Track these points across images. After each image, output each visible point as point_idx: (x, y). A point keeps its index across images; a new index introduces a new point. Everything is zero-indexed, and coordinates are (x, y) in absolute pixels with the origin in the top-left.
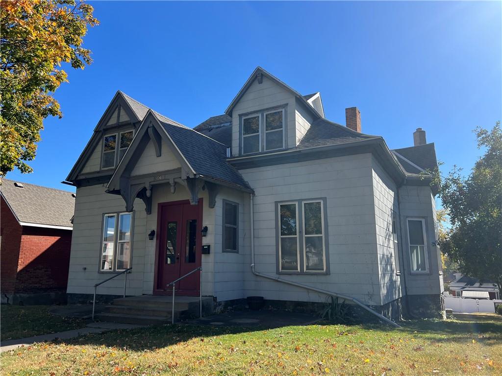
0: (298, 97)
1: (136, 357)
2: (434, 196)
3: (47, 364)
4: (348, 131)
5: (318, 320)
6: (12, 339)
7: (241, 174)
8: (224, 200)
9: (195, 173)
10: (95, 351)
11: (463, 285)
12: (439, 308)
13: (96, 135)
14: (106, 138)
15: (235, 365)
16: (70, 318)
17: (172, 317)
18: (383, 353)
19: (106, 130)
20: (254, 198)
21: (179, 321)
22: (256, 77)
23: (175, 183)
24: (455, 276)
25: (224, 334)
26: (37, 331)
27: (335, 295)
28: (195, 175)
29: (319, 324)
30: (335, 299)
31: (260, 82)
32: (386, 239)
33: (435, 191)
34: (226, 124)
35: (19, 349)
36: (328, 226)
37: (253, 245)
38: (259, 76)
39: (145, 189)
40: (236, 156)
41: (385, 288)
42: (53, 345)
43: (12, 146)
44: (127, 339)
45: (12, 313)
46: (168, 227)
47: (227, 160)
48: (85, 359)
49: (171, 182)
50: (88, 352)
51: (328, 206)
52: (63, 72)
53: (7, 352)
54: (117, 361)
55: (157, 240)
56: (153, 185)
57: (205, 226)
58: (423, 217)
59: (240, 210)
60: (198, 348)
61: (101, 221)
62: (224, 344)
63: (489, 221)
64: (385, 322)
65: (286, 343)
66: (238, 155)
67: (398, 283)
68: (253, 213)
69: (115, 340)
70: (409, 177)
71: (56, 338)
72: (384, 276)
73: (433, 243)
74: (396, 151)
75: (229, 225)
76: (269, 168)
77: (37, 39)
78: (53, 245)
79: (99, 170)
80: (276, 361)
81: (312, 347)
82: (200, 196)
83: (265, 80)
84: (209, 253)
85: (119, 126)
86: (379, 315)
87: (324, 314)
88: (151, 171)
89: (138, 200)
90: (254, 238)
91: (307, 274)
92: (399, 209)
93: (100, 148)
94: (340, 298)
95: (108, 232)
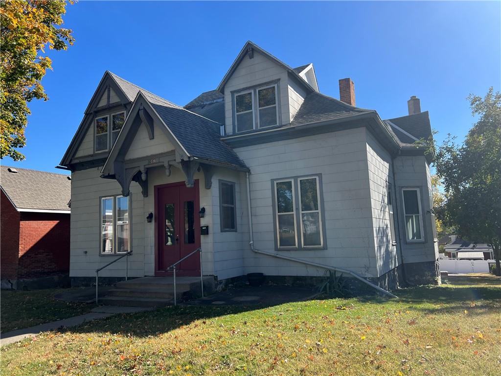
0: (290, 71)
1: (140, 344)
2: (429, 164)
3: (54, 355)
4: (343, 105)
5: (316, 295)
7: (236, 153)
8: (220, 180)
9: (189, 156)
10: (100, 339)
11: (458, 246)
12: (434, 275)
13: (88, 117)
14: (97, 120)
15: (237, 348)
16: (74, 303)
17: (174, 298)
18: (379, 329)
19: (98, 112)
20: (250, 176)
21: (181, 302)
22: (247, 52)
23: (170, 166)
24: (450, 238)
25: (225, 315)
26: (42, 319)
27: (333, 268)
28: (189, 158)
29: (318, 299)
30: (333, 273)
31: (251, 57)
32: (381, 212)
33: (430, 159)
34: (219, 100)
35: (25, 340)
36: (324, 202)
37: (250, 223)
38: (250, 51)
39: (140, 173)
40: (230, 135)
41: (382, 259)
42: (59, 334)
44: (131, 325)
45: (17, 300)
46: (166, 206)
47: (221, 139)
48: (91, 348)
49: (166, 165)
50: (94, 340)
51: (323, 182)
53: (14, 344)
54: (122, 349)
55: (155, 222)
56: (148, 168)
57: (202, 207)
58: (418, 187)
59: (237, 188)
60: (200, 332)
61: (99, 204)
62: (225, 326)
63: (482, 188)
64: (382, 293)
65: (285, 322)
66: (232, 134)
67: (395, 253)
68: (250, 191)
69: (119, 326)
70: (403, 147)
71: (62, 326)
72: (380, 247)
73: (428, 212)
74: (391, 120)
75: (226, 205)
77: (18, 27)
78: (52, 230)
79: (92, 153)
80: (276, 342)
81: (311, 325)
82: (195, 178)
83: (255, 54)
84: (208, 233)
85: (110, 108)
86: (376, 287)
87: (322, 288)
88: (145, 155)
89: (133, 183)
90: (251, 216)
91: (305, 249)
92: (394, 179)
93: (91, 131)
94: (338, 271)
95: (107, 214)
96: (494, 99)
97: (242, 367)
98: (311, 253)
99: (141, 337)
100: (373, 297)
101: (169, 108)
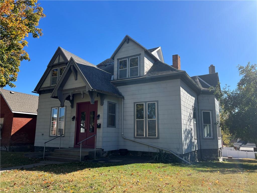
0: (146, 50)
1: (56, 177)
3: (14, 179)
5: (151, 161)
6: (3, 168)
7: (118, 89)
8: (108, 102)
9: (92, 89)
10: (38, 174)
11: (240, 144)
12: (218, 156)
13: (49, 68)
14: (53, 70)
15: (99, 181)
16: (33, 158)
17: (80, 158)
18: (171, 177)
19: (53, 66)
20: (124, 100)
21: (83, 160)
22: (126, 40)
23: (84, 93)
26: (15, 164)
27: (161, 148)
28: (92, 90)
30: (161, 151)
31: (128, 43)
32: (188, 121)
35: (4, 172)
36: (159, 115)
37: (123, 124)
38: (127, 40)
39: (69, 96)
40: (116, 79)
41: (186, 145)
42: (20, 171)
43: (2, 76)
47: (111, 81)
48: (32, 177)
49: (82, 93)
50: (35, 174)
51: (159, 105)
52: (25, 41)
54: (46, 179)
55: (76, 120)
56: (73, 94)
57: (98, 114)
58: (210, 110)
59: (117, 106)
61: (51, 111)
62: (99, 172)
64: (188, 164)
67: (196, 143)
68: (123, 108)
69: (49, 169)
70: (203, 90)
71: (22, 168)
72: (186, 139)
73: (215, 123)
74: (199, 76)
75: (111, 114)
76: (131, 86)
77: (12, 26)
79: (49, 86)
81: (140, 173)
82: (95, 100)
83: (130, 42)
84: (100, 128)
85: (59, 64)
86: (182, 159)
87: (155, 158)
88: (72, 87)
89: (66, 101)
90: (123, 120)
91: (148, 138)
92: (198, 106)
93: (50, 75)
94: (164, 150)
95: (54, 116)
96: (250, 68)
97: (97, 188)
98: (152, 140)
99: (57, 174)
100: (180, 164)
101: (86, 65)
